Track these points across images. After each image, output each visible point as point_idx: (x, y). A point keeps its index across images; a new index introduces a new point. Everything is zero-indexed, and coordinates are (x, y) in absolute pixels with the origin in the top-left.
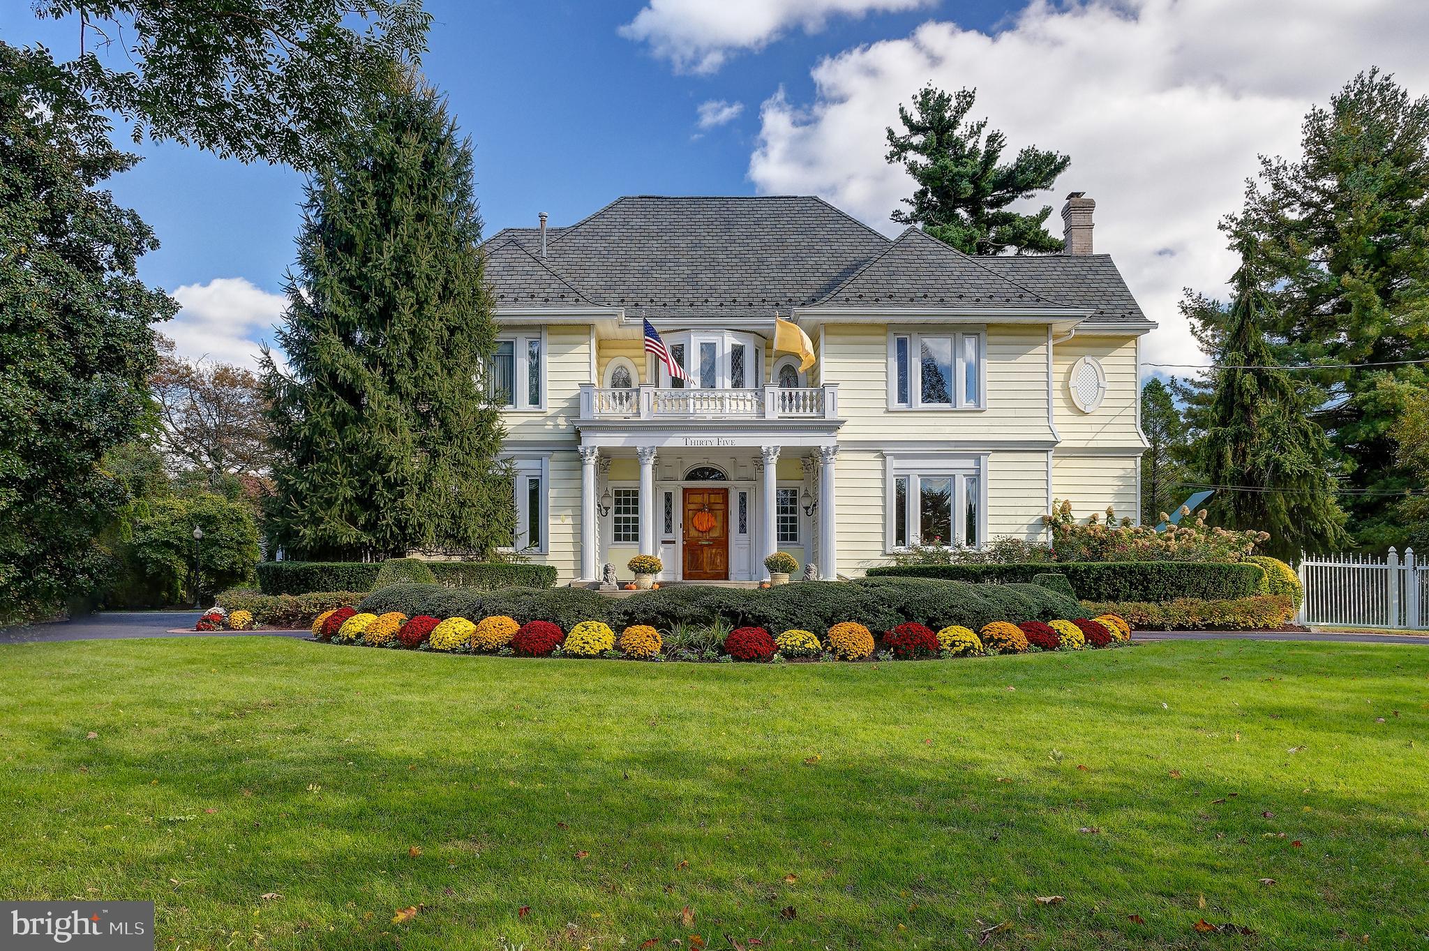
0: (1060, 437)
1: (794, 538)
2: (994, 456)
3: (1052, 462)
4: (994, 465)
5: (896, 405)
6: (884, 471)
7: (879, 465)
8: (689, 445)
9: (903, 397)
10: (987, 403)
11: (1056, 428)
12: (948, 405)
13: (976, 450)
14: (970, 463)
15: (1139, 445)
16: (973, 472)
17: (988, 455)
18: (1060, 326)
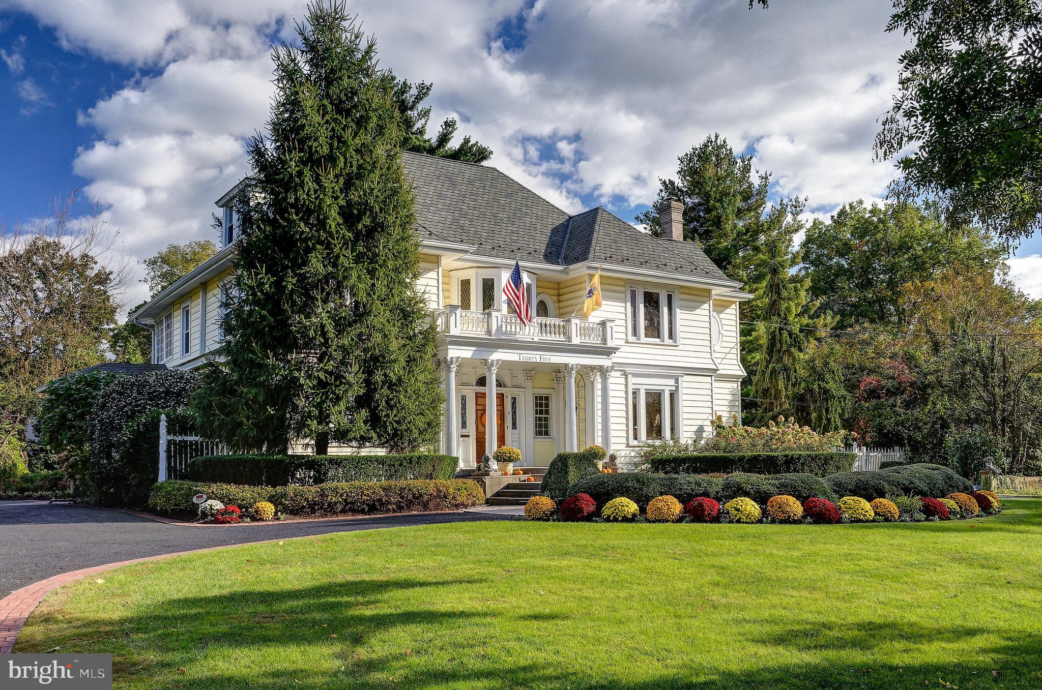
0: (720, 367)
1: (547, 433)
2: (686, 378)
3: (715, 384)
4: (686, 383)
5: (631, 338)
6: (626, 385)
7: (622, 381)
8: (522, 360)
9: (635, 333)
10: (680, 341)
11: (717, 361)
12: (658, 340)
13: (677, 373)
14: (672, 382)
15: (740, 373)
16: (674, 388)
17: (683, 376)
18: (716, 291)
